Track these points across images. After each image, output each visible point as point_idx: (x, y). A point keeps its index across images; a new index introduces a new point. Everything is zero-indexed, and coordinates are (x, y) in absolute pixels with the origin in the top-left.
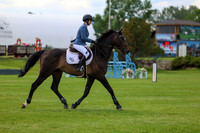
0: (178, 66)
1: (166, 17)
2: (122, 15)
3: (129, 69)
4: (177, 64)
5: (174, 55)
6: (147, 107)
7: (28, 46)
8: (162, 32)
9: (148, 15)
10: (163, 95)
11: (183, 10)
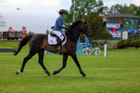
0: (122, 46)
1: (113, 12)
2: (83, 10)
3: (87, 48)
4: (121, 45)
5: (119, 39)
6: (100, 75)
7: (17, 32)
8: (110, 22)
9: (101, 10)
10: (111, 66)
11: (125, 7)
